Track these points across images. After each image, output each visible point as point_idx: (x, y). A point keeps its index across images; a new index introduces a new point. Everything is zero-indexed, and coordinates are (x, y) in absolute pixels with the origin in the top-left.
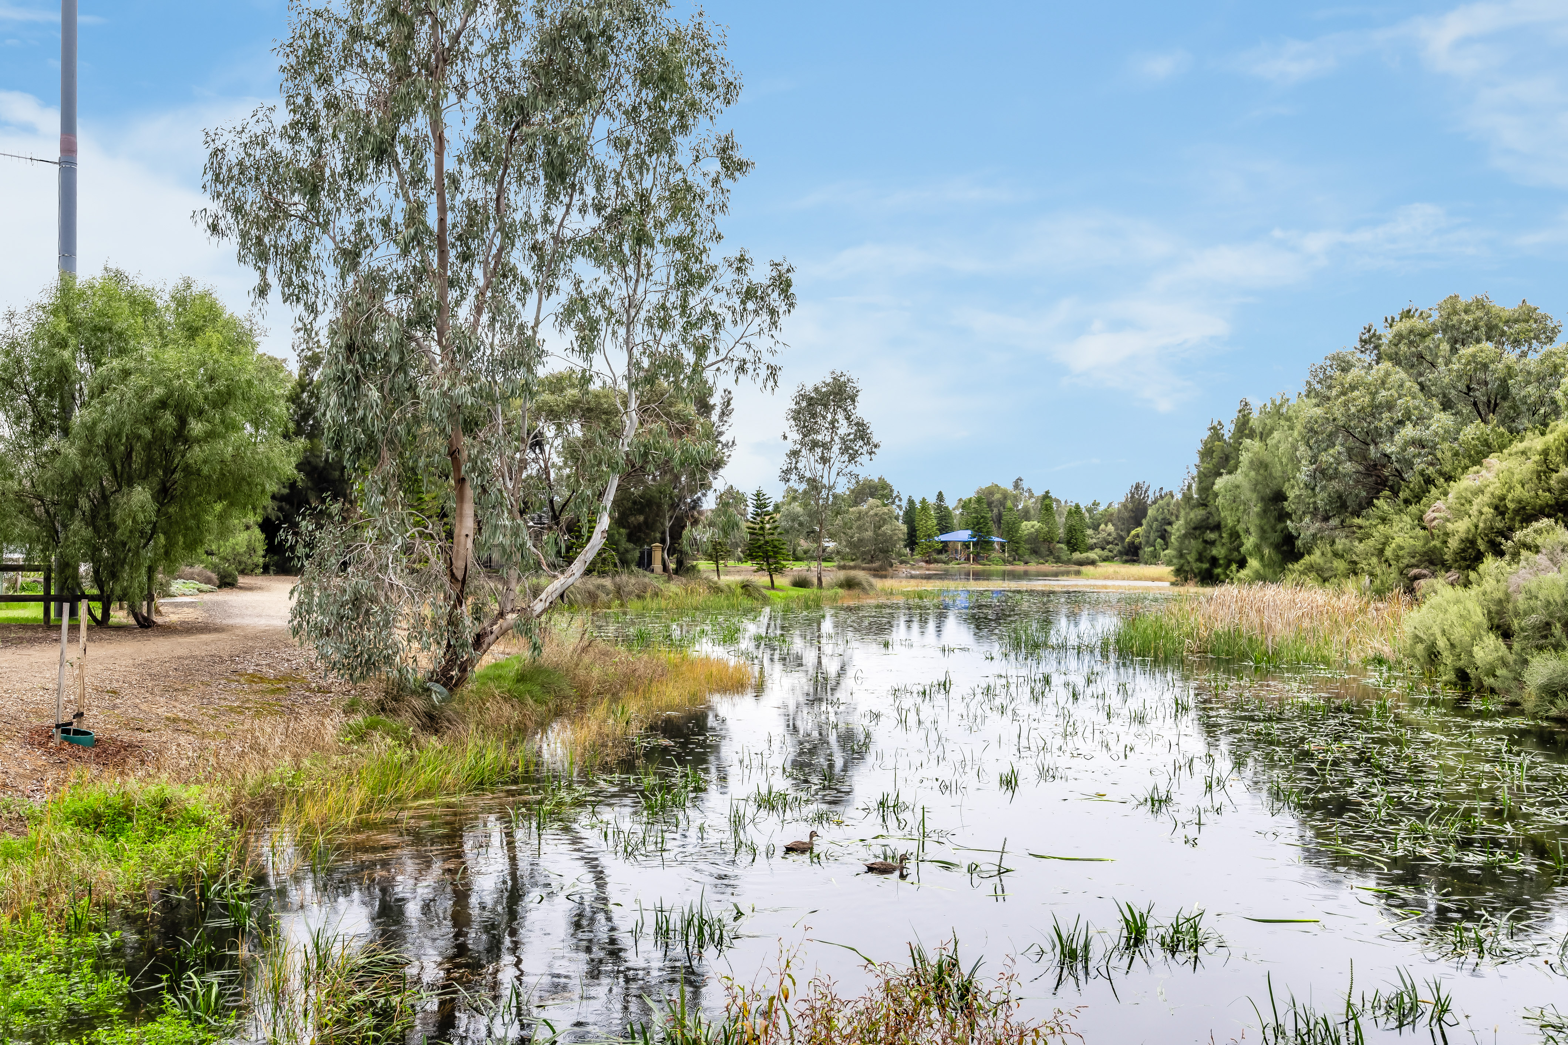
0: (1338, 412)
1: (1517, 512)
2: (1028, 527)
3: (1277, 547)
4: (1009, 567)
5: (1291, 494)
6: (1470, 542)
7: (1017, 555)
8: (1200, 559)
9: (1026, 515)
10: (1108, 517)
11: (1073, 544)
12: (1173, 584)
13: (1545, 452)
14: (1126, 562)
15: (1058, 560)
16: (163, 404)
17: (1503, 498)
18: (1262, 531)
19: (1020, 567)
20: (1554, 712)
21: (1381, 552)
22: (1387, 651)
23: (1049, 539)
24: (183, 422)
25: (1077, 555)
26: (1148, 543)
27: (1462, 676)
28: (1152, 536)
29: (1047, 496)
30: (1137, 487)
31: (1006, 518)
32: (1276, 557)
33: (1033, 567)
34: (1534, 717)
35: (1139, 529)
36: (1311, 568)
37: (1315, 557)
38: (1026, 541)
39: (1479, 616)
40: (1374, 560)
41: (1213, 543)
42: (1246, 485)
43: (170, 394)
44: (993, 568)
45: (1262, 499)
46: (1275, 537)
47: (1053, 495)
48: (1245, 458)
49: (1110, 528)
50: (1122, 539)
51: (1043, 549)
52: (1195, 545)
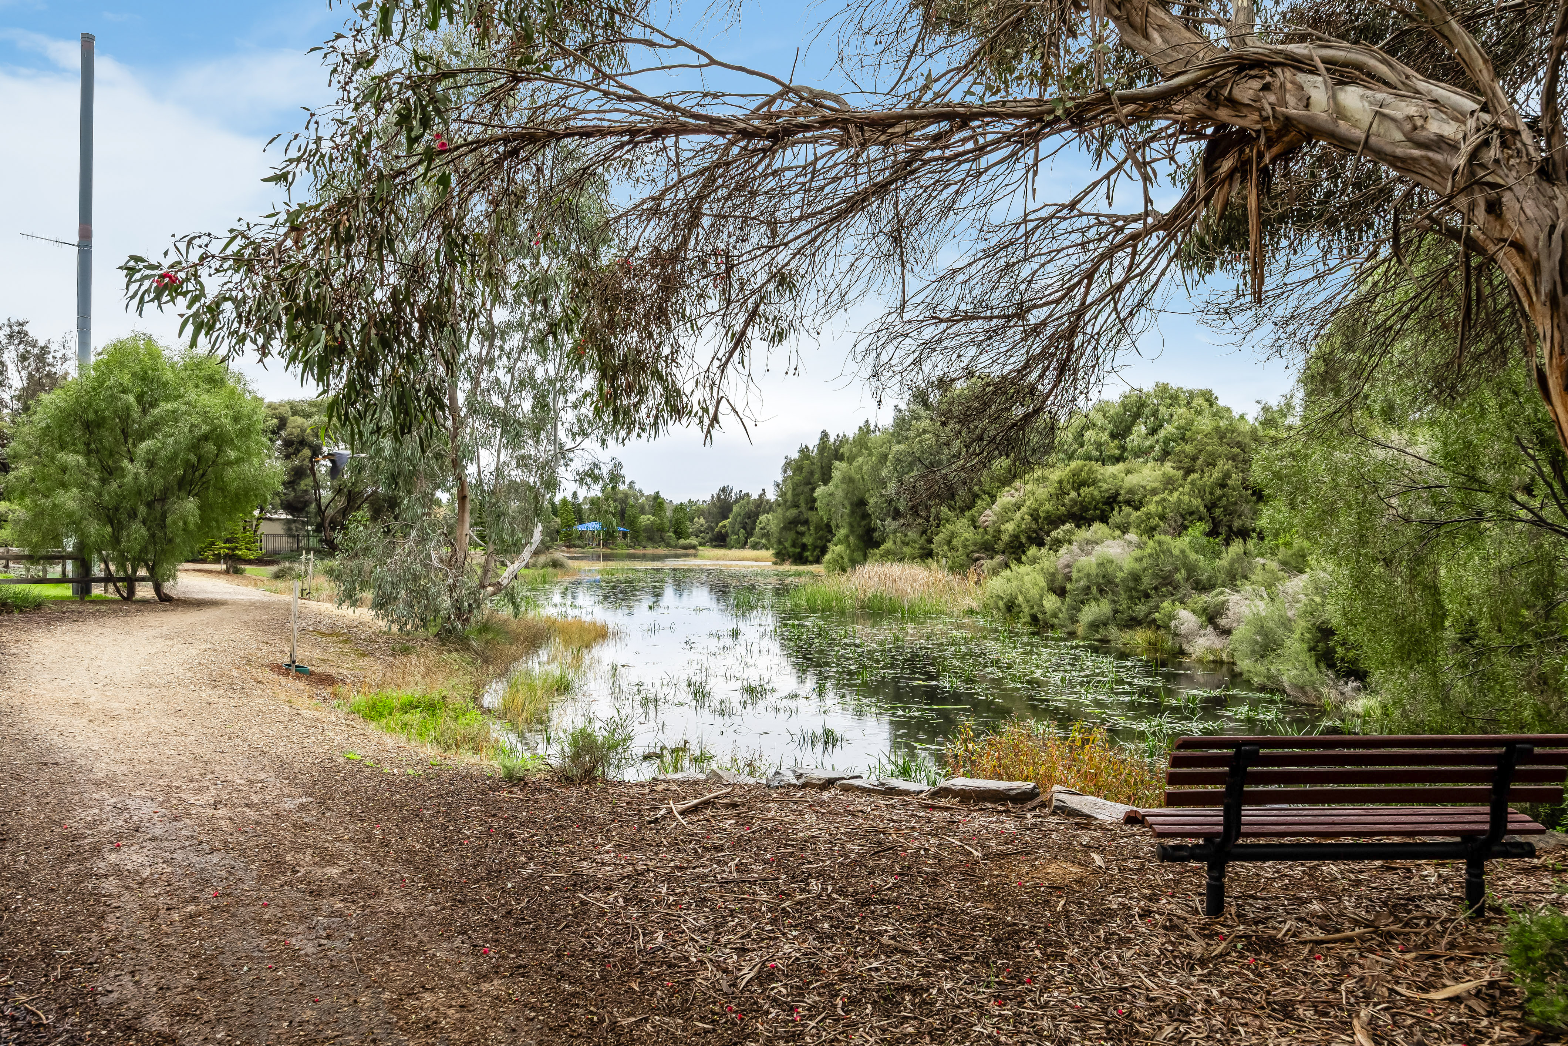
0: (916, 447)
1: (1046, 518)
2: (646, 519)
3: (860, 537)
4: (632, 551)
5: (872, 501)
6: (1015, 537)
7: (636, 541)
8: (794, 545)
9: (643, 511)
10: (701, 513)
11: (680, 533)
12: (775, 563)
13: (1060, 482)
14: (715, 547)
15: (668, 545)
16: (206, 437)
17: (1036, 510)
18: (851, 526)
19: (640, 551)
20: (1098, 636)
21: (949, 542)
22: (975, 605)
23: (661, 530)
24: (220, 450)
25: (682, 542)
26: (733, 533)
27: (1034, 619)
28: (737, 527)
29: (657, 496)
30: (724, 490)
31: (629, 512)
32: (861, 545)
33: (649, 551)
34: (1084, 639)
35: (726, 522)
36: (888, 553)
37: (889, 545)
38: (645, 531)
39: (1043, 583)
40: (946, 548)
41: (802, 534)
42: (840, 494)
43: (214, 430)
44: (620, 551)
45: (852, 504)
46: (860, 531)
47: (662, 495)
48: (836, 474)
49: (702, 520)
50: (712, 529)
51: (657, 537)
52: (791, 535)
